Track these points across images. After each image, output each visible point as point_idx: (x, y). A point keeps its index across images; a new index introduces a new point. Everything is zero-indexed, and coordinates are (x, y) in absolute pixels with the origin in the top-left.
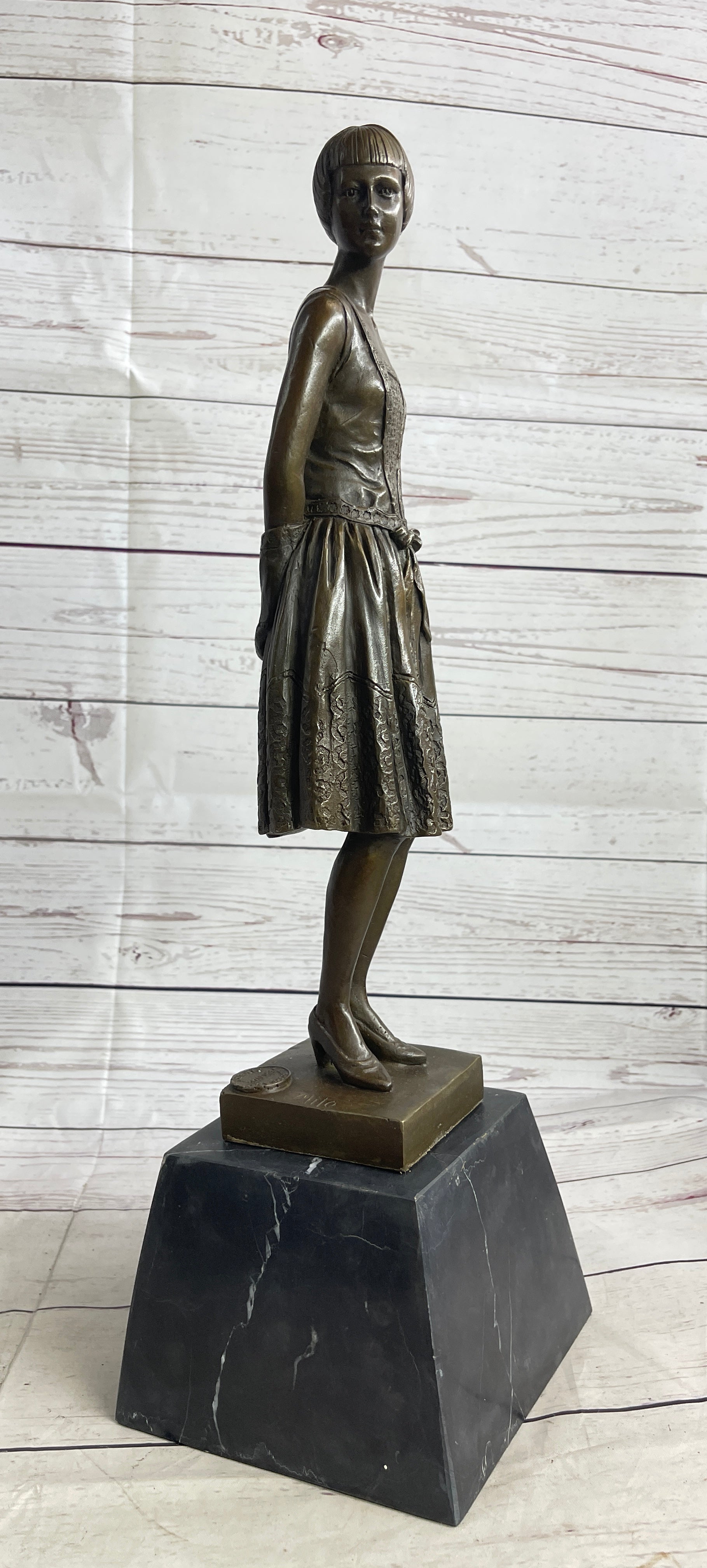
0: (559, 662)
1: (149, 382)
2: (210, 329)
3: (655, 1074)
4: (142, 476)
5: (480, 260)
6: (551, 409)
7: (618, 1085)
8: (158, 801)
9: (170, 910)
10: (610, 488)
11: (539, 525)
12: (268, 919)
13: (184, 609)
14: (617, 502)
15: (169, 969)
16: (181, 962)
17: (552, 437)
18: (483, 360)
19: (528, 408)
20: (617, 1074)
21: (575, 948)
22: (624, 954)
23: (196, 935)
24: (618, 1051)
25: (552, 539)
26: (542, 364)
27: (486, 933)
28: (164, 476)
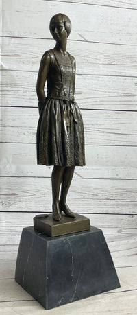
0: (104, 132)
1: (6, 67)
2: (20, 54)
3: (128, 231)
4: (4, 88)
5: (84, 38)
6: (101, 73)
7: (120, 234)
8: (7, 166)
9: (11, 193)
10: (115, 91)
11: (98, 100)
12: (34, 194)
13: (14, 120)
14: (116, 94)
15: (10, 207)
16: (14, 205)
17: (101, 79)
18: (84, 61)
19: (95, 72)
20: (119, 231)
21: (108, 201)
22: (120, 202)
23: (18, 199)
24: (119, 226)
25: (102, 103)
26: (98, 62)
27: (87, 197)
28: (9, 89)
